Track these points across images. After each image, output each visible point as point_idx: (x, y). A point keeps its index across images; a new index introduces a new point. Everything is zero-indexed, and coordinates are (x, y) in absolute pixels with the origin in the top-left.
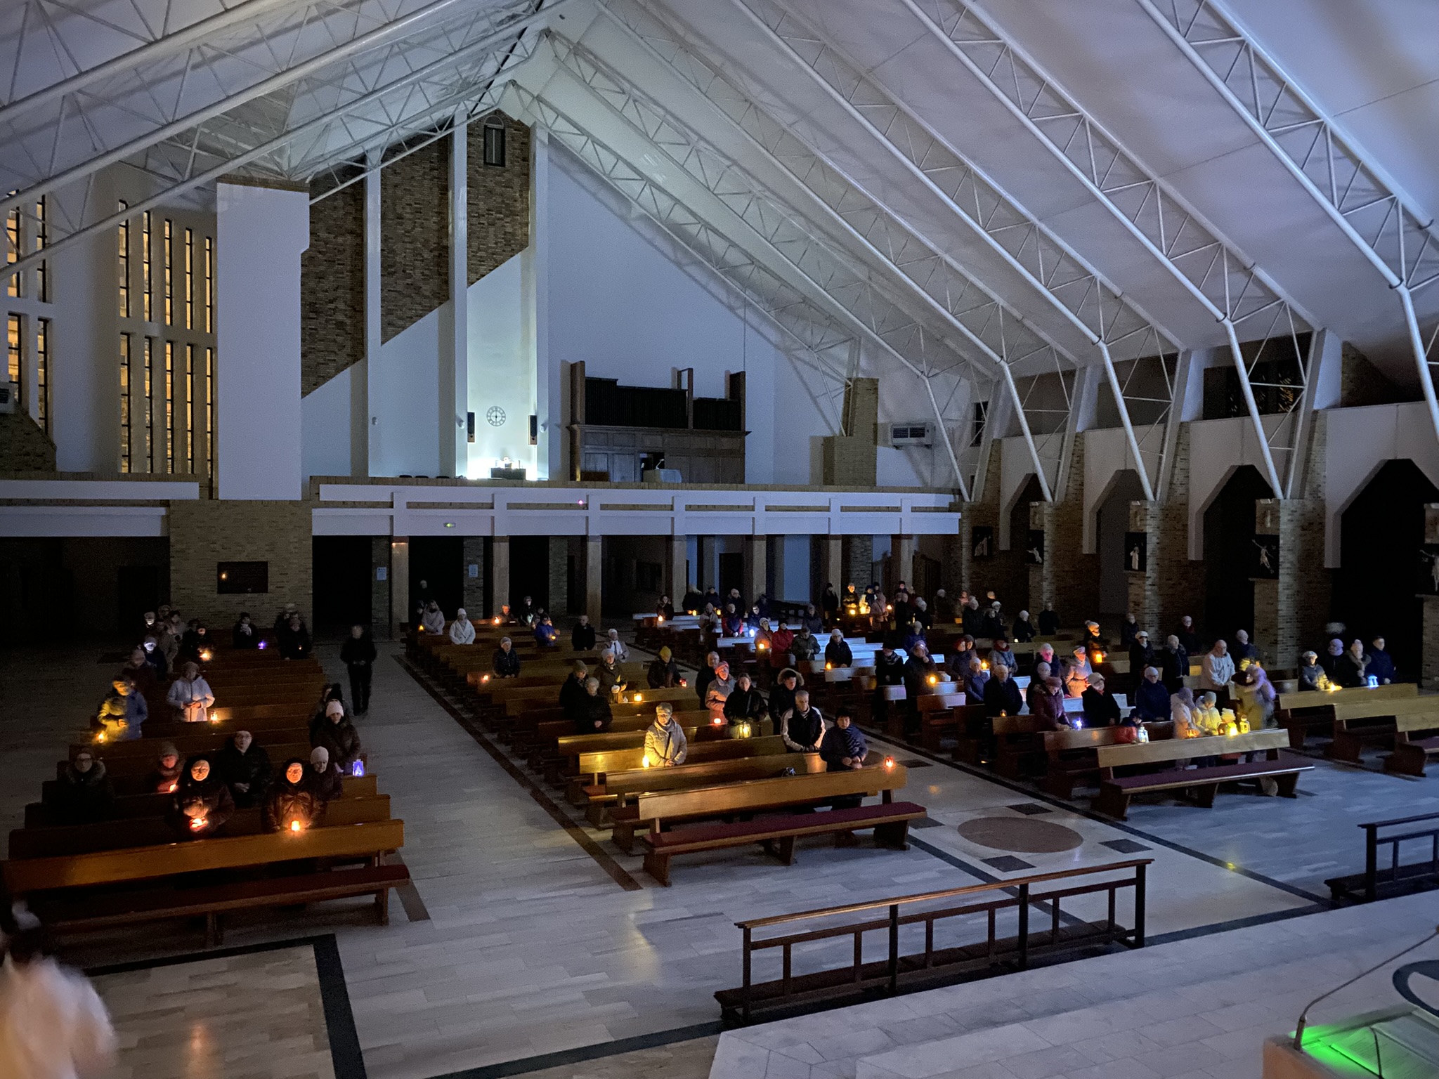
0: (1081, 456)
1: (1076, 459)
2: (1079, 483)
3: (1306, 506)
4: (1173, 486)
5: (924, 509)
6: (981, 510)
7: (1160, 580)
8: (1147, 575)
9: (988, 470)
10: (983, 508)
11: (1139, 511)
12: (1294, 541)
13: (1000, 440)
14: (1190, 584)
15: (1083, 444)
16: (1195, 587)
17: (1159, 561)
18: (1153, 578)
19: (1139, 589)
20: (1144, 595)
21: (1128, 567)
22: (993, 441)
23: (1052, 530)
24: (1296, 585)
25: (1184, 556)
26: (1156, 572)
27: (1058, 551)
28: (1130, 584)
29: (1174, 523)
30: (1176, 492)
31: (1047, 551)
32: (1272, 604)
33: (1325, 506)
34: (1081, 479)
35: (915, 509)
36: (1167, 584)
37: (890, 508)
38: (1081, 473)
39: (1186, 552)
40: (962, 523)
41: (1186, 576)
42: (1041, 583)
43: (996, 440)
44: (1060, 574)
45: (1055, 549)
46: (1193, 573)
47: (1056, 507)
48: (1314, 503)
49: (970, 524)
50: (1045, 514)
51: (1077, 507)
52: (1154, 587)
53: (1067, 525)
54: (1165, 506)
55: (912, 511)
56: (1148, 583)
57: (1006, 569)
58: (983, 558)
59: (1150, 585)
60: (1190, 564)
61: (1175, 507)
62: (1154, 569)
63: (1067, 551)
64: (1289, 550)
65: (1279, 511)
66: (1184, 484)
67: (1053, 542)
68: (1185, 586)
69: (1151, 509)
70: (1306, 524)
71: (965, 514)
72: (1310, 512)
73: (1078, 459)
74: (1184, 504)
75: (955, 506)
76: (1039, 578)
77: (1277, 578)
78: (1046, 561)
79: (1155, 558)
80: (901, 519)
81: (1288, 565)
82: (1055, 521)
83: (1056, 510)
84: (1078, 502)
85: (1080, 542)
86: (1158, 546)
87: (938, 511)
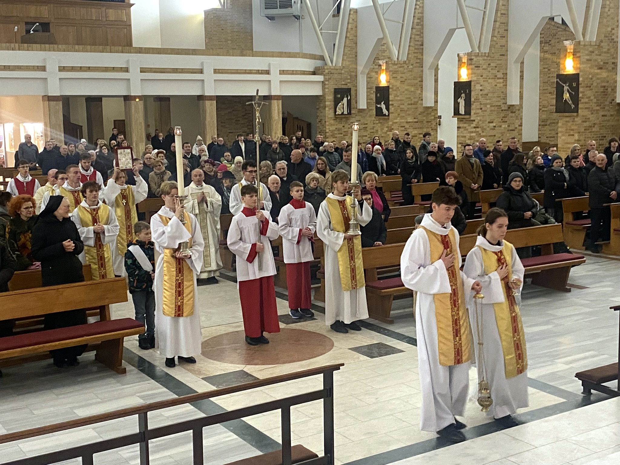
0: (421, 19)
1: (416, 21)
2: (420, 43)
3: (602, 47)
4: (495, 39)
5: (291, 72)
6: (341, 73)
7: (483, 123)
8: (472, 119)
9: (346, 37)
10: (343, 72)
11: (466, 61)
12: (591, 79)
13: (356, 10)
14: (509, 126)
15: (423, 7)
16: (513, 128)
17: (482, 106)
18: (476, 121)
19: (465, 132)
20: (470, 136)
21: (456, 112)
22: (350, 10)
23: (396, 86)
24: (592, 118)
25: (504, 101)
26: (480, 116)
27: (402, 104)
28: (458, 128)
29: (495, 72)
30: (497, 44)
31: (393, 105)
32: (573, 135)
33: (617, 48)
34: (421, 39)
35: (282, 72)
36: (488, 127)
37: (260, 72)
38: (421, 34)
39: (505, 98)
40: (325, 84)
41: (506, 119)
42: (388, 133)
43: (353, 9)
44: (405, 124)
45: (399, 102)
46: (511, 117)
47: (399, 65)
48: (609, 45)
49: (331, 86)
50: (390, 71)
51: (418, 65)
52: (477, 130)
53: (409, 81)
54: (488, 56)
55: (280, 74)
56: (473, 125)
57: (364, 126)
58: (344, 116)
59: (475, 127)
60: (509, 108)
61: (497, 56)
62: (478, 113)
63: (409, 104)
64: (587, 87)
65: (579, 52)
66: (504, 37)
67: (398, 96)
68: (504, 128)
69: (475, 59)
70: (602, 63)
71: (327, 77)
72: (605, 52)
73: (419, 21)
74: (503, 55)
75: (319, 69)
76: (387, 129)
77: (577, 112)
78: (392, 113)
79: (479, 103)
80: (270, 81)
81: (587, 100)
82: (399, 77)
83: (400, 67)
84: (418, 61)
85: (421, 96)
86: (481, 93)
87: (304, 74)
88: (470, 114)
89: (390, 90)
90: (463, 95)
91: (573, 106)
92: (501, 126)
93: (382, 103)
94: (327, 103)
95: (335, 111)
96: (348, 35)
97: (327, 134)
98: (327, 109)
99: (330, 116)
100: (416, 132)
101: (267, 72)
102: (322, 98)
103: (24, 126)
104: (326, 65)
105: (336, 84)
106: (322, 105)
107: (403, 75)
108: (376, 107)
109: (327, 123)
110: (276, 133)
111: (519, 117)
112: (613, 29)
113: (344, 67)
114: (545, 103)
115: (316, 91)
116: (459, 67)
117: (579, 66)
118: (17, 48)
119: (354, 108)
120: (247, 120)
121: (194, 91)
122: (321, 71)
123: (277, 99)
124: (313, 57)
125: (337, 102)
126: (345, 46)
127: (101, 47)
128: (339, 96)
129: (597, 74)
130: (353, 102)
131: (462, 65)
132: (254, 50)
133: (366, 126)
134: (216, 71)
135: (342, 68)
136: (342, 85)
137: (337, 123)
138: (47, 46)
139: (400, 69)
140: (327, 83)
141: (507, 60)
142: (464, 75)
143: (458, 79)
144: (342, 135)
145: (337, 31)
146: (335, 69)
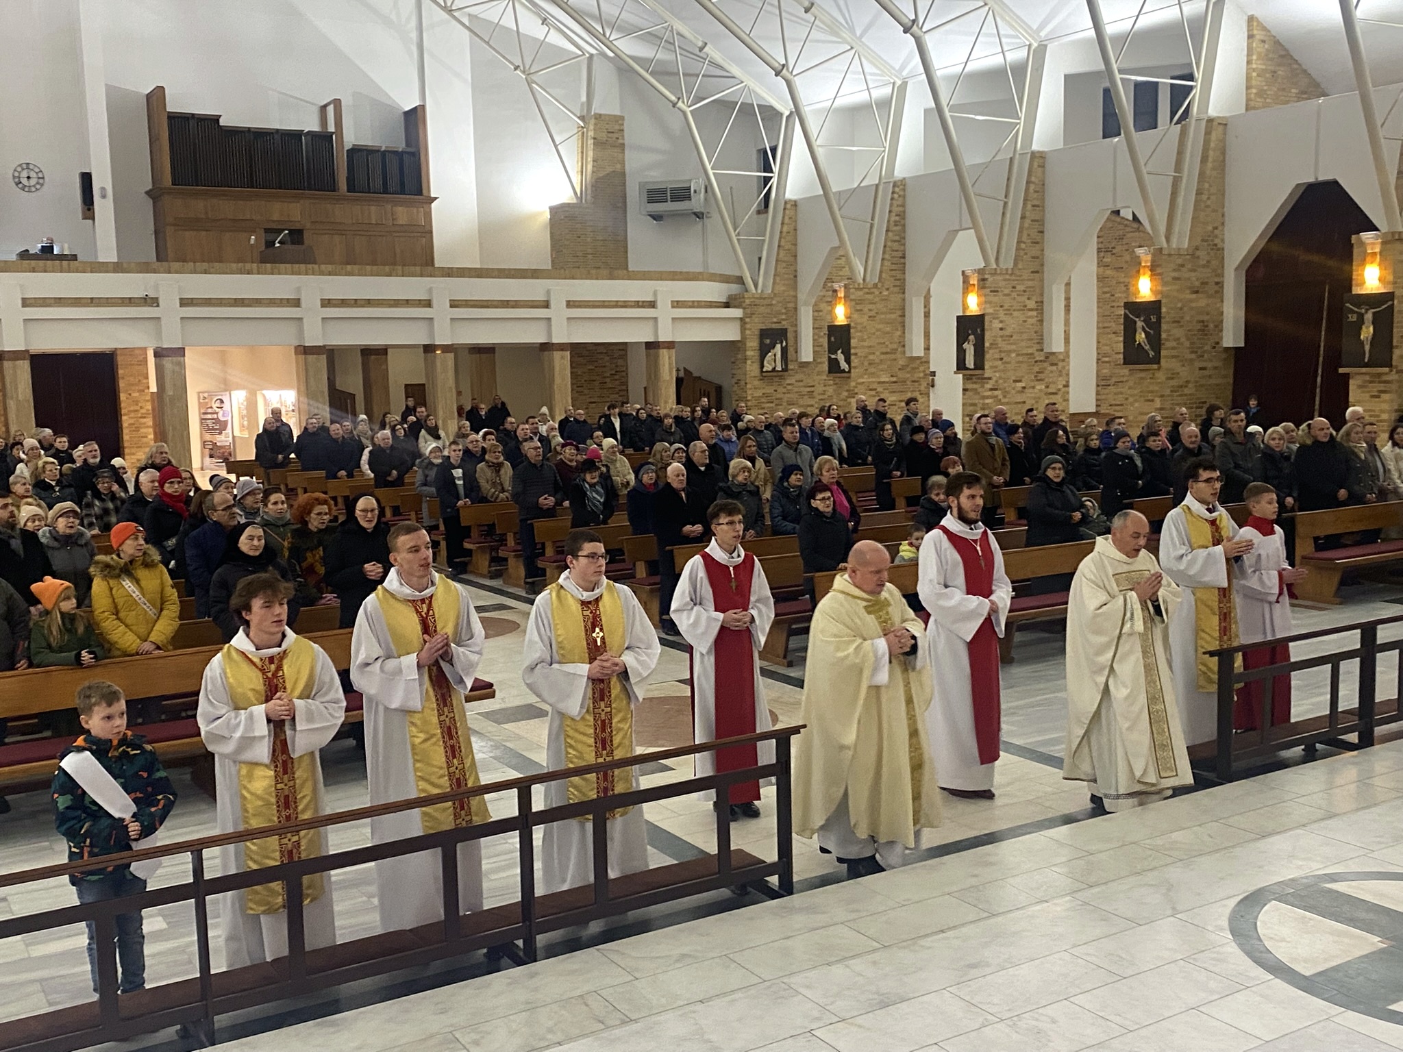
0: (902, 215)
1: (894, 218)
2: (900, 254)
3: (1198, 257)
4: (1023, 246)
5: (691, 303)
6: (771, 305)
7: (1005, 382)
8: (986, 375)
9: (779, 246)
10: (774, 302)
11: (976, 283)
12: (1181, 309)
13: (795, 201)
14: (1047, 387)
15: (904, 197)
16: (1054, 391)
17: (1003, 355)
18: (994, 379)
19: (977, 397)
20: (983, 404)
21: (961, 366)
22: (786, 203)
23: (862, 324)
24: (1184, 373)
25: (1038, 347)
26: (999, 371)
27: (870, 354)
28: (965, 390)
29: (1024, 299)
30: (1026, 254)
31: (856, 354)
32: (1152, 401)
33: (1223, 258)
34: (902, 248)
35: (677, 304)
36: (1014, 389)
37: (641, 304)
38: (901, 240)
39: (1040, 342)
40: (745, 323)
41: (1041, 376)
42: (849, 400)
43: (790, 200)
44: (874, 386)
45: (867, 350)
46: (1052, 372)
47: (867, 290)
48: (1208, 254)
49: (756, 325)
50: (852, 300)
51: (896, 289)
52: (996, 393)
53: (883, 316)
54: (1011, 275)
55: (673, 307)
56: (988, 386)
57: (809, 389)
58: (775, 374)
59: (991, 390)
60: (1047, 358)
61: (1025, 276)
62: (996, 367)
63: (883, 353)
64: (1175, 322)
65: (1159, 266)
66: (1037, 243)
67: (864, 340)
68: (1041, 390)
69: (990, 279)
70: (1197, 284)
71: (748, 311)
72: (1204, 266)
73: (897, 218)
74: (1037, 272)
75: (735, 299)
76: (846, 394)
77: (1159, 363)
78: (855, 367)
79: (997, 351)
80: (656, 319)
81: (1174, 344)
82: (866, 310)
83: (868, 293)
84: (898, 283)
85: (901, 340)
86: (1001, 333)
87: (711, 307)
88: (983, 369)
89: (852, 331)
90: (972, 337)
91: (1151, 353)
92: (1034, 387)
93: (840, 351)
94: (749, 353)
95: (762, 366)
96: (782, 244)
97: (749, 404)
98: (749, 362)
99: (753, 375)
100: (894, 398)
101: (652, 305)
102: (740, 345)
103: (264, 396)
104: (747, 291)
105: (763, 323)
106: (739, 356)
107: (871, 306)
108: (829, 357)
109: (748, 386)
110: (666, 402)
111: (1064, 372)
112: (1216, 228)
113: (775, 295)
114: (1107, 349)
115: (730, 334)
116: (966, 291)
117: (1159, 288)
118: (255, 271)
119: (792, 361)
120: (617, 382)
121: (533, 335)
122: (738, 301)
123: (668, 348)
124: (726, 279)
125: (764, 351)
126: (777, 261)
127: (387, 268)
128: (768, 341)
129: (1191, 301)
130: (791, 350)
131: (970, 288)
132: (630, 269)
133: (812, 389)
134: (570, 304)
135: (772, 296)
136: (773, 323)
137: (765, 385)
138: (303, 266)
139: (867, 296)
140: (747, 320)
141: (1042, 280)
142: (973, 304)
143: (964, 312)
144: (771, 405)
145: (764, 236)
146: (761, 298)
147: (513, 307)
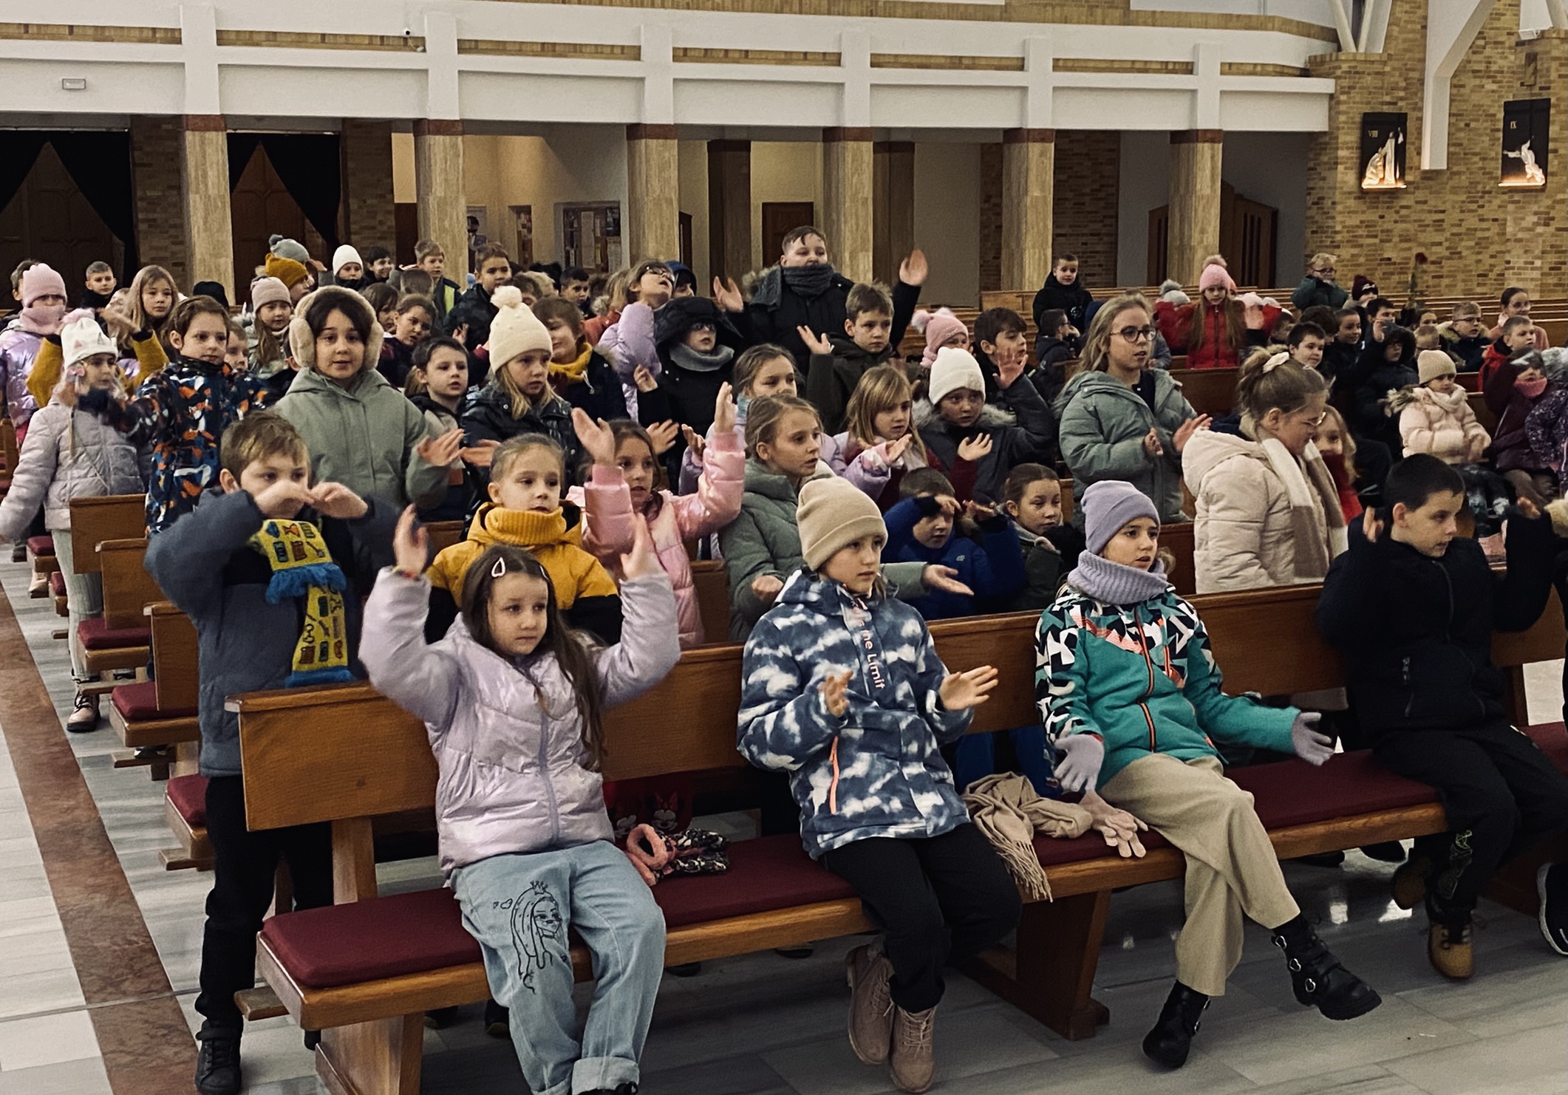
5: (1250, 68)
6: (1383, 74)
10: (1387, 69)
31: (1555, 151)
35: (1229, 69)
37: (1170, 67)
40: (1339, 103)
42: (1540, 229)
49: (1354, 109)
55: (1222, 73)
58: (1383, 189)
71: (1345, 83)
75: (1323, 62)
76: (1535, 219)
87: (1282, 74)
89: (1552, 111)
94: (1342, 153)
95: (1361, 176)
97: (1338, 237)
98: (1340, 168)
99: (1346, 189)
101: (1188, 68)
102: (1327, 139)
104: (1342, 50)
105: (1369, 103)
106: (1325, 159)
109: (1339, 208)
110: (1203, 231)
113: (1390, 56)
115: (1311, 120)
119: (1411, 168)
122: (1327, 66)
123: (1213, 141)
124: (1305, 30)
125: (1367, 151)
126: (1394, 1)
128: (1375, 134)
130: (1410, 150)
132: (1134, 7)
133: (1440, 216)
134: (1059, 65)
135: (1385, 58)
136: (1383, 103)
137: (1364, 207)
140: (1342, 98)
144: (1377, 241)
146: (1365, 61)
147: (968, 67)
